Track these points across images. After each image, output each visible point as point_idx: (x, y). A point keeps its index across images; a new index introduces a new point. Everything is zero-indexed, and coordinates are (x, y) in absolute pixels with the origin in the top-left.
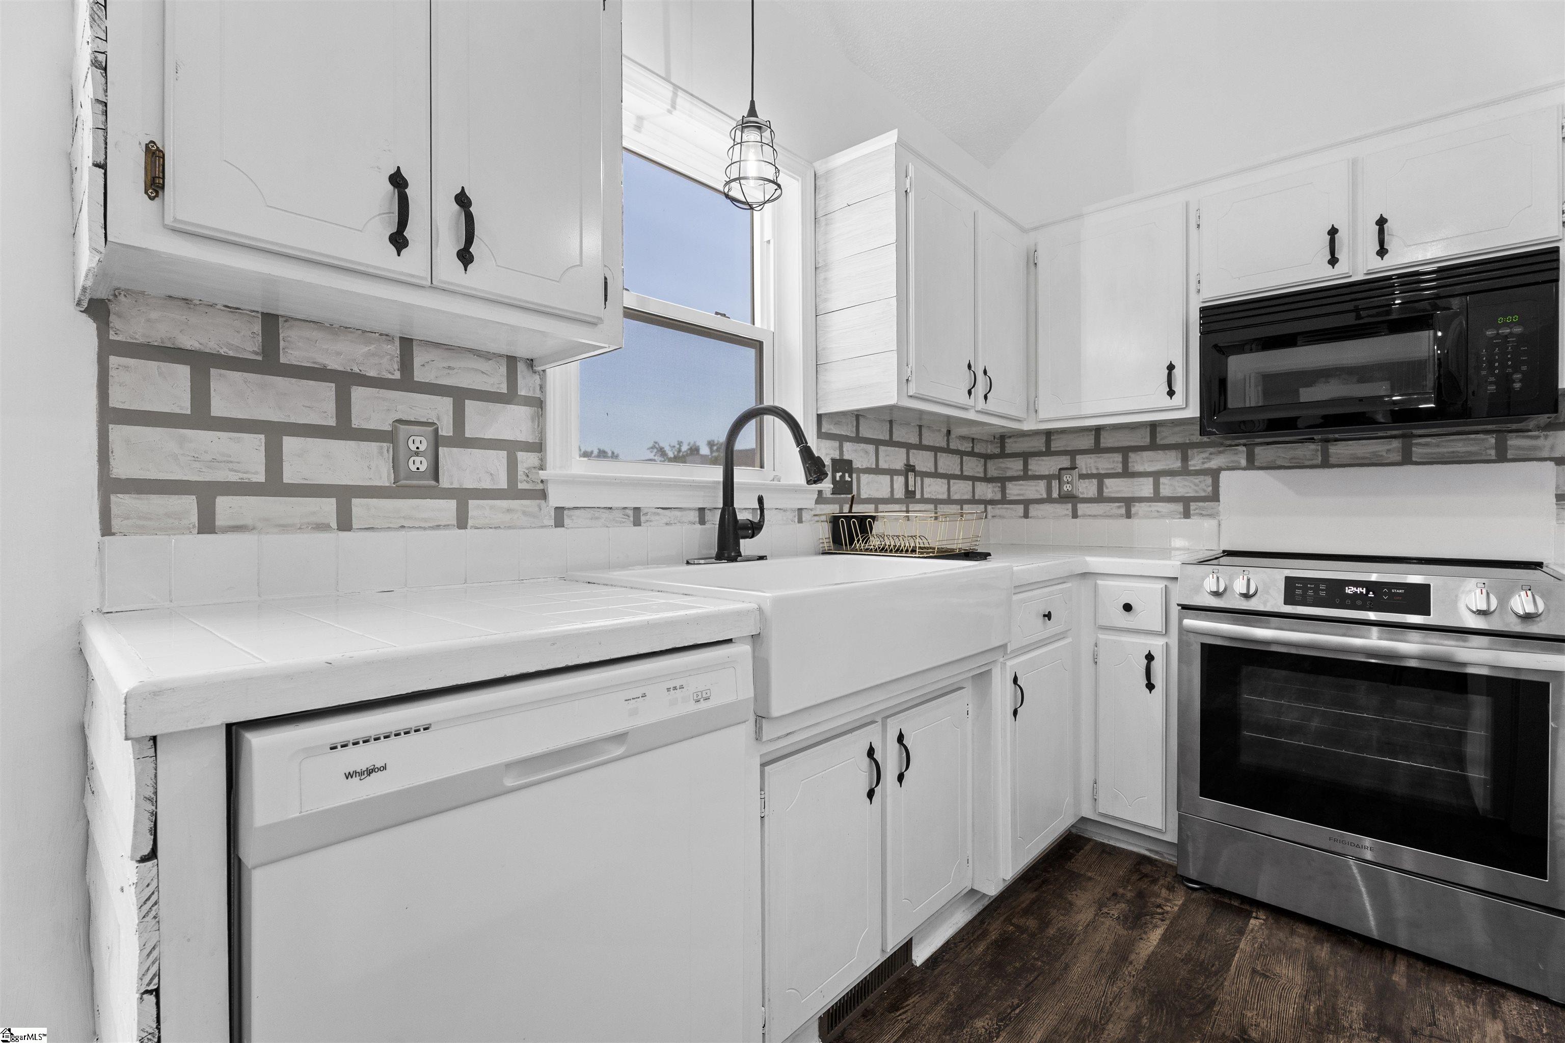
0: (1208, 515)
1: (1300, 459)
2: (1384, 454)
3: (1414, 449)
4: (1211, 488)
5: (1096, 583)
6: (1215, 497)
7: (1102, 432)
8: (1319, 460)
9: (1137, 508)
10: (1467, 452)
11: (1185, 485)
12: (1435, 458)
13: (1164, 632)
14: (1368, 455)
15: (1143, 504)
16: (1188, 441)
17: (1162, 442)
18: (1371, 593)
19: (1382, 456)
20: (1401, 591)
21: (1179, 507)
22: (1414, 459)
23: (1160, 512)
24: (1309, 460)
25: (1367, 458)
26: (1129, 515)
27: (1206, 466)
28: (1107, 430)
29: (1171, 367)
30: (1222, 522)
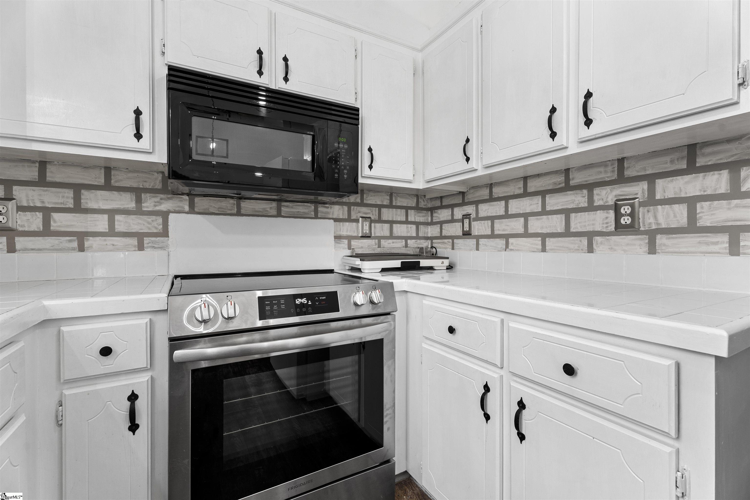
0: (159, 248)
1: (223, 209)
2: (269, 209)
3: (282, 208)
4: (161, 226)
5: (59, 331)
6: (165, 233)
7: (48, 166)
8: (235, 211)
9: (89, 242)
10: (304, 212)
11: (139, 223)
12: (291, 215)
13: (149, 367)
14: (261, 210)
15: (98, 239)
16: (141, 187)
17: (117, 184)
18: (310, 301)
19: (268, 211)
20: (324, 298)
21: (134, 241)
22: (282, 214)
23: (116, 245)
24: (229, 210)
25: (261, 211)
26: (81, 249)
27: (158, 208)
28: (56, 165)
29: (138, 113)
30: (171, 254)
